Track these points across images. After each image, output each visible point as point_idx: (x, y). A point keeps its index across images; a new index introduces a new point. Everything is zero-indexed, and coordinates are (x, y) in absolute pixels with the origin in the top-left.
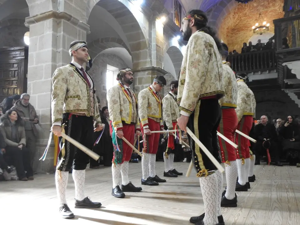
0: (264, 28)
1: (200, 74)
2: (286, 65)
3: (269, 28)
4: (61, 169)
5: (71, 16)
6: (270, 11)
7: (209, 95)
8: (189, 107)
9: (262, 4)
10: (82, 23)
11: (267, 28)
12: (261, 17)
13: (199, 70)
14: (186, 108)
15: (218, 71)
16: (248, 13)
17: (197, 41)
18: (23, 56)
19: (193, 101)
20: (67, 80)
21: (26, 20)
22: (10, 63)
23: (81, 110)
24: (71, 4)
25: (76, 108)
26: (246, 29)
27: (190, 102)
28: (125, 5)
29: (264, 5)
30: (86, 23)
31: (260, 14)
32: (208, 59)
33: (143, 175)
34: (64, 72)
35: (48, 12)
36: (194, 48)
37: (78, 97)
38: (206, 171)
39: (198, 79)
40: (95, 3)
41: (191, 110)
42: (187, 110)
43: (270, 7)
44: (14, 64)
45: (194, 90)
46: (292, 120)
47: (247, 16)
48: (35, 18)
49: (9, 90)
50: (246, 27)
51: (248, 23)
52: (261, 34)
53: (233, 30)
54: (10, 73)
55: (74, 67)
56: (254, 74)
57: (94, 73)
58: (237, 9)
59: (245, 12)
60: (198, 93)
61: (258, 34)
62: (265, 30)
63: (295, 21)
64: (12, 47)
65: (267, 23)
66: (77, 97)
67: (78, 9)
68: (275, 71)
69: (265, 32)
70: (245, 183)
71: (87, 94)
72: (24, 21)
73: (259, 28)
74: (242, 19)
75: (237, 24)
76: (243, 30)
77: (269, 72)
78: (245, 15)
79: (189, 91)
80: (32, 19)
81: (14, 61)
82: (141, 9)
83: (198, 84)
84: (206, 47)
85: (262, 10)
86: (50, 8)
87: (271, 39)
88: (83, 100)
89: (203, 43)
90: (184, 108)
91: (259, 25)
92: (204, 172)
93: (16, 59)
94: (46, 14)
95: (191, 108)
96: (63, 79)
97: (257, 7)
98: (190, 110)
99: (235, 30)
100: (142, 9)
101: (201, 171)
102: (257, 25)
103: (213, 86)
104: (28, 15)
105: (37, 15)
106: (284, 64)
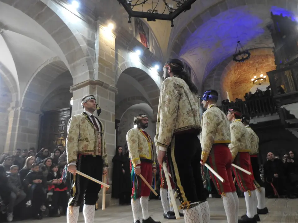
0: (262, 80)
1: (171, 112)
2: (283, 108)
3: (266, 79)
4: (72, 204)
5: (103, 83)
6: (265, 66)
7: (183, 130)
8: (164, 141)
9: (257, 61)
10: (112, 87)
11: (264, 79)
12: (258, 71)
13: (170, 108)
14: (162, 143)
15: (190, 108)
16: (246, 69)
17: (167, 84)
18: (69, 115)
19: (168, 136)
20: (80, 125)
21: (71, 88)
22: (60, 121)
23: (89, 151)
24: (103, 74)
25: (85, 149)
26: (247, 81)
27: (165, 137)
28: (145, 71)
29: (258, 62)
30: (114, 87)
31: (257, 69)
32: (178, 98)
33: (164, 209)
34: (77, 119)
35: (86, 81)
36: (165, 90)
37: (87, 139)
38: (188, 203)
39: (170, 116)
40: (122, 72)
41: (167, 145)
42: (163, 145)
43: (264, 63)
44: (62, 121)
45: (168, 126)
46: (293, 155)
47: (246, 71)
48: (77, 86)
49: (58, 142)
50: (247, 80)
51: (247, 77)
52: (260, 84)
53: (236, 83)
54: (59, 128)
55: (86, 115)
56: (258, 117)
57: (124, 124)
58: (236, 67)
59: (244, 68)
60: (171, 128)
61: (257, 84)
62: (262, 81)
63: (286, 72)
64: (61, 108)
65: (264, 75)
66: (85, 140)
67: (109, 77)
68: (277, 113)
69: (263, 83)
70: (253, 216)
71: (94, 138)
72: (69, 89)
73: (257, 79)
74: (242, 74)
75: (238, 79)
76: (244, 82)
77: (272, 115)
78: (244, 71)
79: (163, 127)
80: (75, 87)
81: (62, 119)
82: (157, 73)
83: (170, 121)
84: (175, 88)
85: (257, 65)
86: (88, 78)
87: (268, 88)
88: (91, 142)
89: (172, 85)
90: (160, 143)
91: (257, 77)
92: (186, 204)
93: (64, 117)
94: (85, 82)
95: (166, 142)
96: (77, 125)
97: (253, 63)
98: (165, 144)
99: (238, 83)
100: (159, 73)
101: (183, 203)
102: (255, 77)
103: (186, 121)
104: (72, 84)
105: (78, 84)
106: (282, 107)
